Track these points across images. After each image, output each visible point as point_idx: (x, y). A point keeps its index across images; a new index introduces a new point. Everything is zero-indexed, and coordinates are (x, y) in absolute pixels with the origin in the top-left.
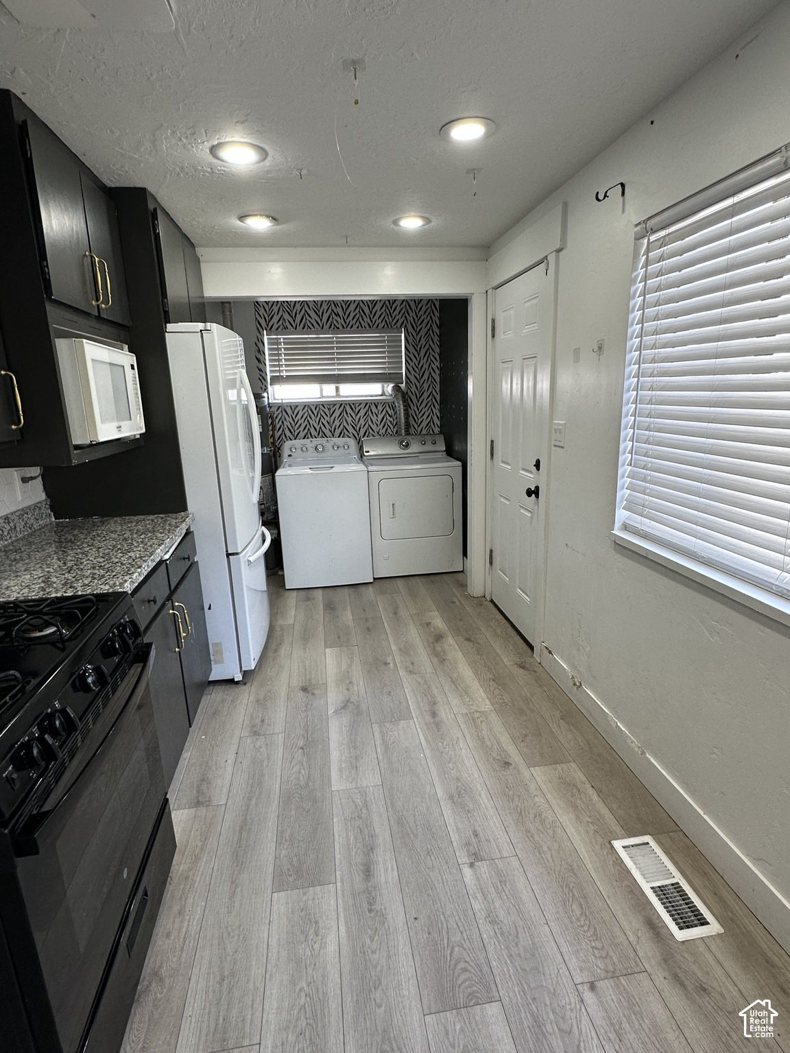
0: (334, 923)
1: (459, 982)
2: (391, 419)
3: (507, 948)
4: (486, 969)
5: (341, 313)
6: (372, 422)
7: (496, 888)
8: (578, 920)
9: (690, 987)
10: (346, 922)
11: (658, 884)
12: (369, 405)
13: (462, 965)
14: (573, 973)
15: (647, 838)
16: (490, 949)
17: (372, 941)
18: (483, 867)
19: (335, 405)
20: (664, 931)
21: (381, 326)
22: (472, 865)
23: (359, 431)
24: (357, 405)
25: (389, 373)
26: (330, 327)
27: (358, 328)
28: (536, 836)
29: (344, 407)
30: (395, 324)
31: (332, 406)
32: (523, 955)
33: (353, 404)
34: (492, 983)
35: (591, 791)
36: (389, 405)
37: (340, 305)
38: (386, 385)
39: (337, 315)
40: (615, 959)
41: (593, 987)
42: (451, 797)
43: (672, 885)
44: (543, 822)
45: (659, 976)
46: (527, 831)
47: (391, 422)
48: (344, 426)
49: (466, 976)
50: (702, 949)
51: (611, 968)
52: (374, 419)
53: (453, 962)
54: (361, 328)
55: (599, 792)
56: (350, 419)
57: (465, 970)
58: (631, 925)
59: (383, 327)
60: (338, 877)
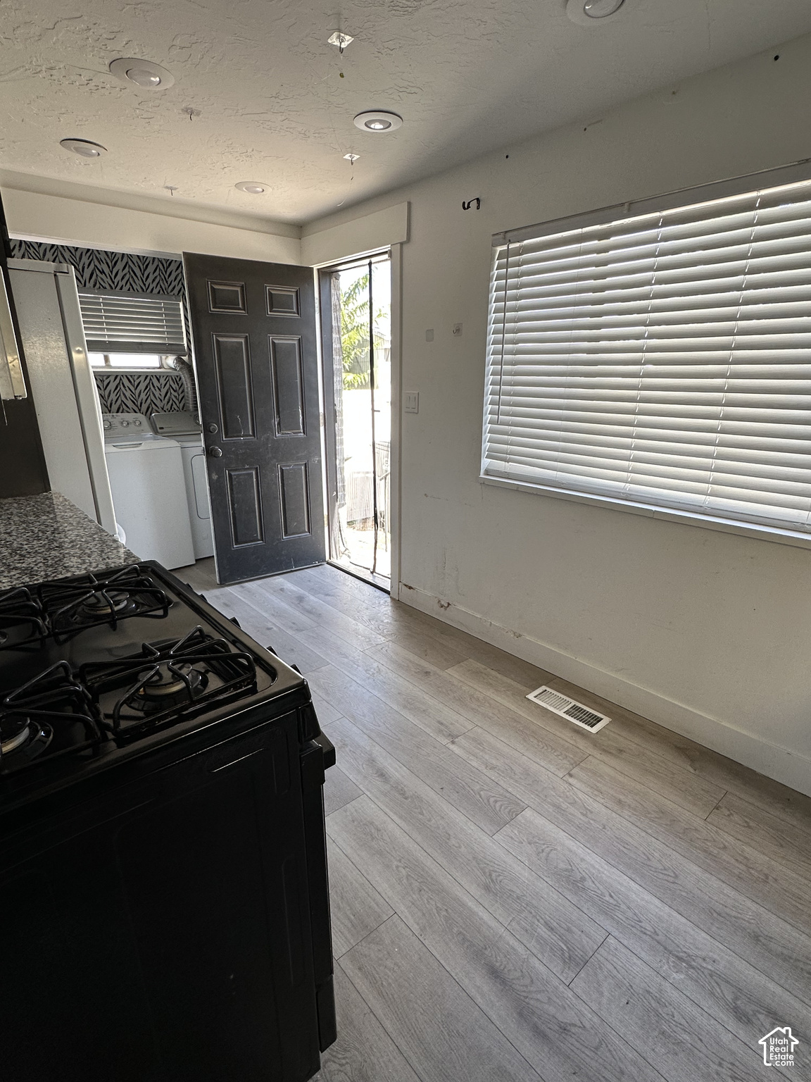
0: (386, 818)
1: (498, 809)
2: (176, 394)
3: (511, 778)
4: (508, 795)
5: (107, 270)
6: (155, 397)
7: (479, 749)
8: (538, 745)
9: (614, 752)
10: (395, 813)
11: (566, 709)
12: (149, 378)
13: (492, 800)
14: (556, 773)
15: (544, 688)
16: (501, 783)
17: (423, 815)
18: (460, 740)
19: (108, 377)
20: (584, 731)
21: (155, 291)
22: (453, 742)
23: (141, 406)
24: (136, 378)
25: (169, 344)
26: (94, 286)
27: (129, 290)
28: (479, 709)
29: (121, 379)
30: (172, 291)
31: (105, 378)
32: (522, 777)
33: (131, 376)
34: (517, 800)
35: (493, 673)
36: (172, 379)
37: (104, 261)
38: (164, 357)
39: (103, 272)
40: (571, 756)
41: (571, 775)
42: (405, 707)
43: (571, 708)
44: (478, 700)
45: (597, 753)
46: (473, 709)
47: (175, 397)
48: (122, 401)
49: (498, 805)
50: (607, 732)
51: (572, 762)
52: (157, 394)
53: (486, 801)
54: (132, 291)
55: (498, 671)
56: (128, 394)
57: (496, 801)
58: (567, 735)
59: (159, 293)
60: (363, 789)
